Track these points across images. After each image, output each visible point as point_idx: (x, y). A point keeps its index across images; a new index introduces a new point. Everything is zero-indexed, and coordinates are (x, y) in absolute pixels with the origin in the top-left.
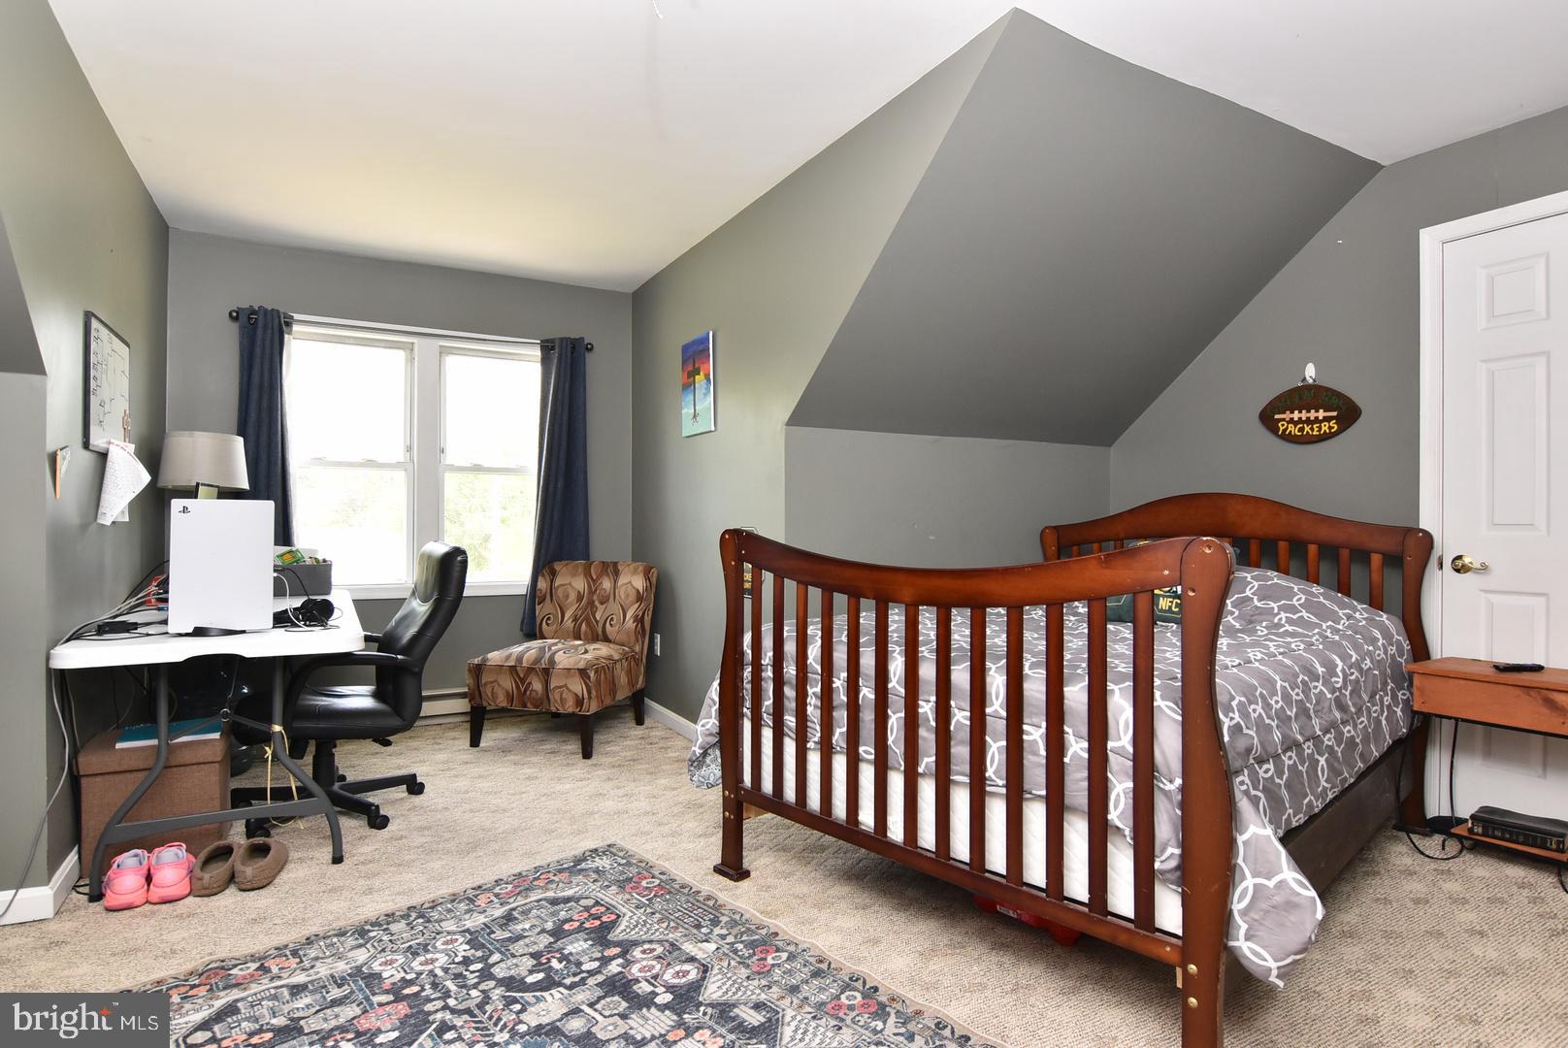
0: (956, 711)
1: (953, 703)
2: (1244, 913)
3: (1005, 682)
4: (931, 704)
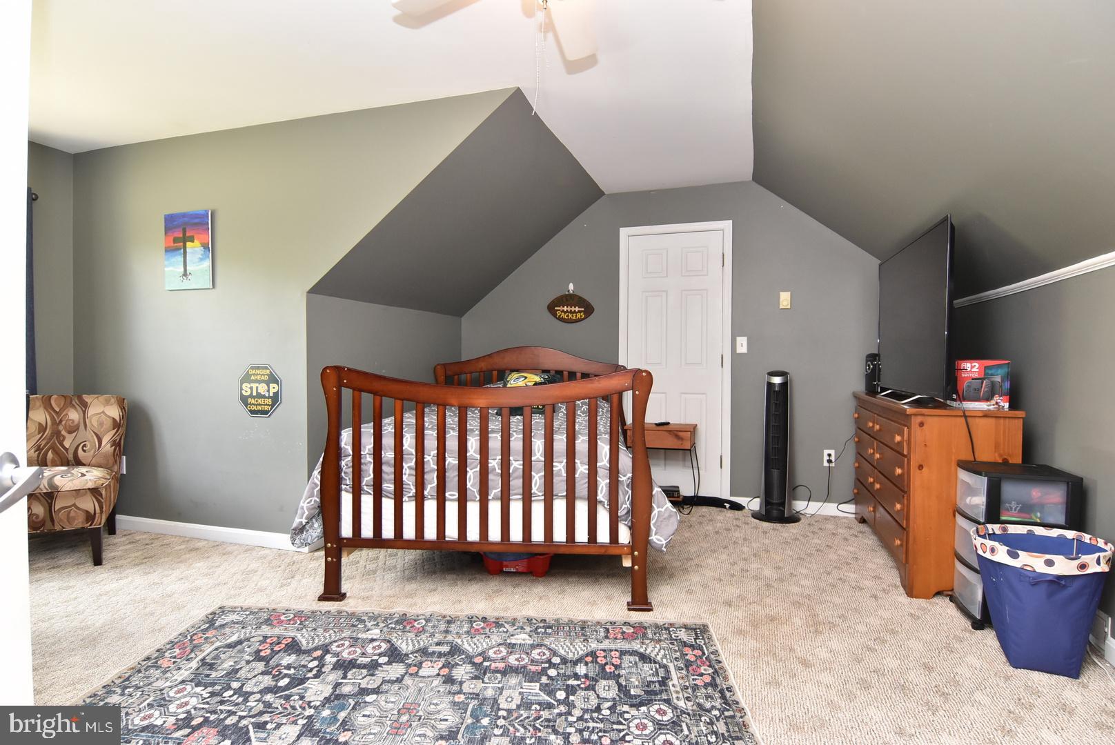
0: (513, 462)
1: (511, 458)
2: (654, 524)
3: (543, 443)
4: (496, 461)
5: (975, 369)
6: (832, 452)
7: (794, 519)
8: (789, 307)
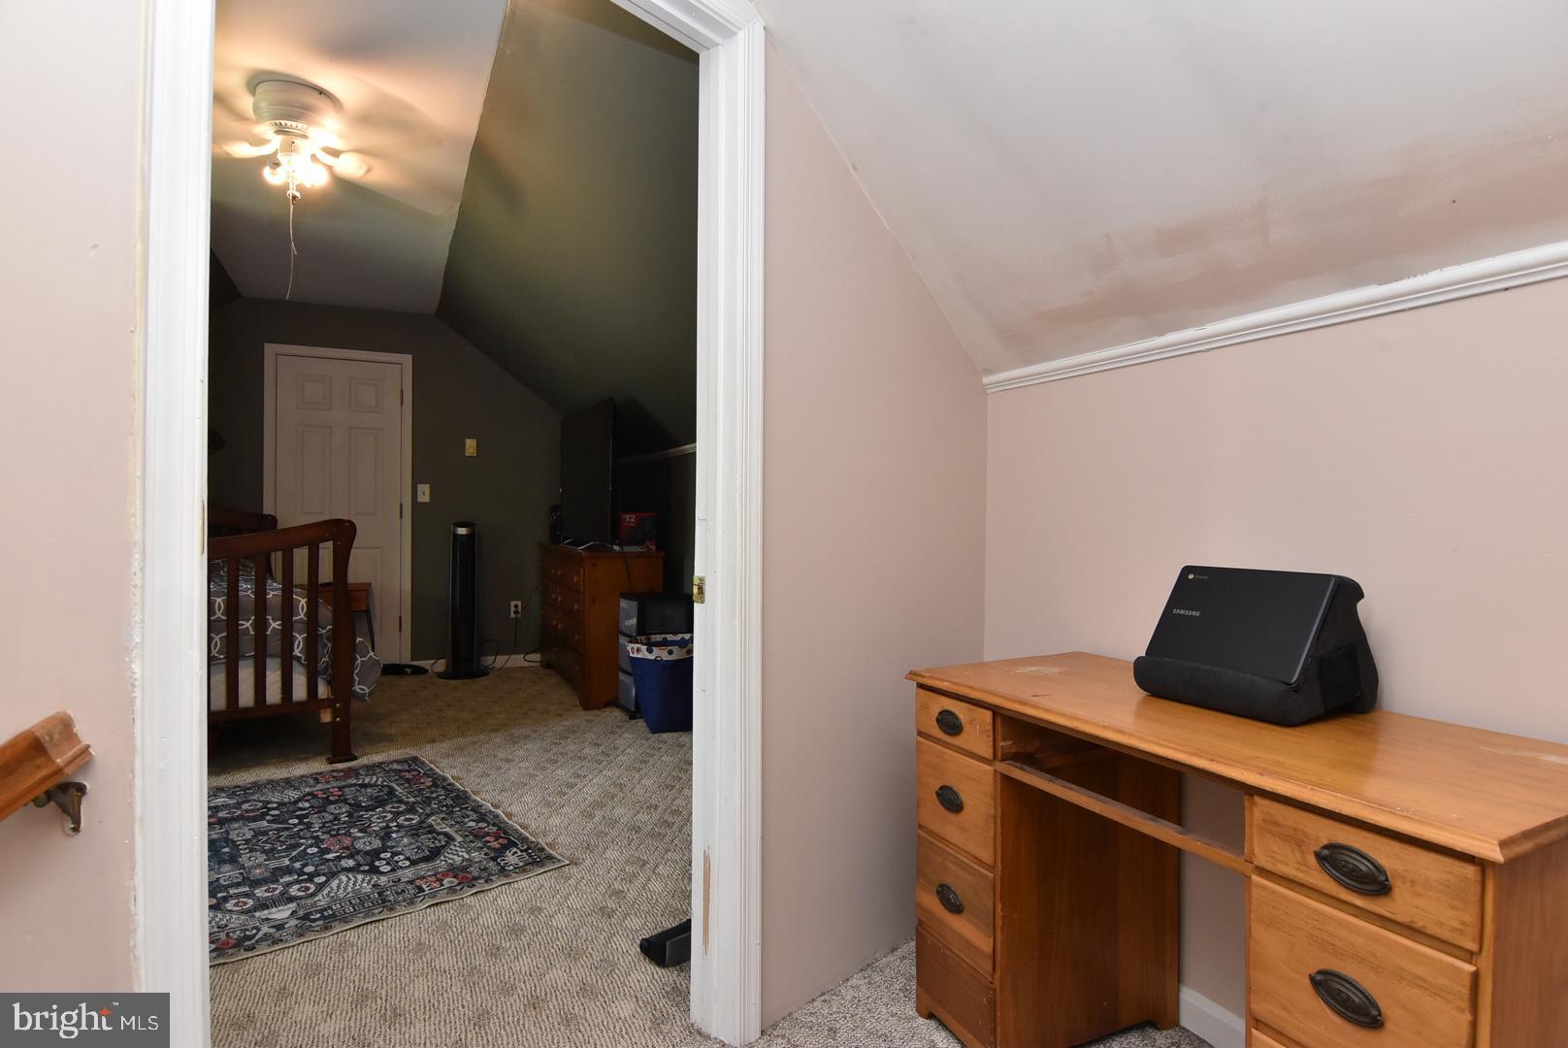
5: (632, 520)
6: (519, 603)
7: (484, 672)
8: (475, 455)
